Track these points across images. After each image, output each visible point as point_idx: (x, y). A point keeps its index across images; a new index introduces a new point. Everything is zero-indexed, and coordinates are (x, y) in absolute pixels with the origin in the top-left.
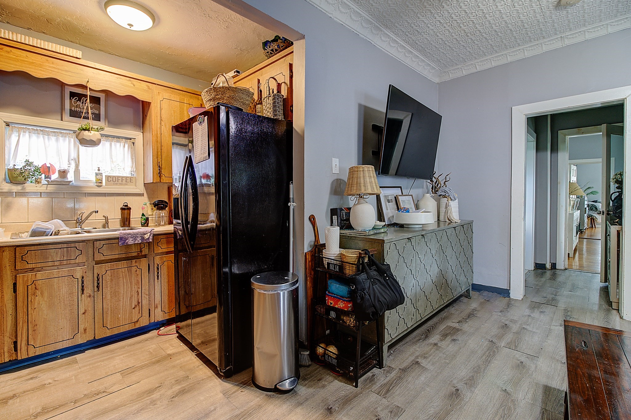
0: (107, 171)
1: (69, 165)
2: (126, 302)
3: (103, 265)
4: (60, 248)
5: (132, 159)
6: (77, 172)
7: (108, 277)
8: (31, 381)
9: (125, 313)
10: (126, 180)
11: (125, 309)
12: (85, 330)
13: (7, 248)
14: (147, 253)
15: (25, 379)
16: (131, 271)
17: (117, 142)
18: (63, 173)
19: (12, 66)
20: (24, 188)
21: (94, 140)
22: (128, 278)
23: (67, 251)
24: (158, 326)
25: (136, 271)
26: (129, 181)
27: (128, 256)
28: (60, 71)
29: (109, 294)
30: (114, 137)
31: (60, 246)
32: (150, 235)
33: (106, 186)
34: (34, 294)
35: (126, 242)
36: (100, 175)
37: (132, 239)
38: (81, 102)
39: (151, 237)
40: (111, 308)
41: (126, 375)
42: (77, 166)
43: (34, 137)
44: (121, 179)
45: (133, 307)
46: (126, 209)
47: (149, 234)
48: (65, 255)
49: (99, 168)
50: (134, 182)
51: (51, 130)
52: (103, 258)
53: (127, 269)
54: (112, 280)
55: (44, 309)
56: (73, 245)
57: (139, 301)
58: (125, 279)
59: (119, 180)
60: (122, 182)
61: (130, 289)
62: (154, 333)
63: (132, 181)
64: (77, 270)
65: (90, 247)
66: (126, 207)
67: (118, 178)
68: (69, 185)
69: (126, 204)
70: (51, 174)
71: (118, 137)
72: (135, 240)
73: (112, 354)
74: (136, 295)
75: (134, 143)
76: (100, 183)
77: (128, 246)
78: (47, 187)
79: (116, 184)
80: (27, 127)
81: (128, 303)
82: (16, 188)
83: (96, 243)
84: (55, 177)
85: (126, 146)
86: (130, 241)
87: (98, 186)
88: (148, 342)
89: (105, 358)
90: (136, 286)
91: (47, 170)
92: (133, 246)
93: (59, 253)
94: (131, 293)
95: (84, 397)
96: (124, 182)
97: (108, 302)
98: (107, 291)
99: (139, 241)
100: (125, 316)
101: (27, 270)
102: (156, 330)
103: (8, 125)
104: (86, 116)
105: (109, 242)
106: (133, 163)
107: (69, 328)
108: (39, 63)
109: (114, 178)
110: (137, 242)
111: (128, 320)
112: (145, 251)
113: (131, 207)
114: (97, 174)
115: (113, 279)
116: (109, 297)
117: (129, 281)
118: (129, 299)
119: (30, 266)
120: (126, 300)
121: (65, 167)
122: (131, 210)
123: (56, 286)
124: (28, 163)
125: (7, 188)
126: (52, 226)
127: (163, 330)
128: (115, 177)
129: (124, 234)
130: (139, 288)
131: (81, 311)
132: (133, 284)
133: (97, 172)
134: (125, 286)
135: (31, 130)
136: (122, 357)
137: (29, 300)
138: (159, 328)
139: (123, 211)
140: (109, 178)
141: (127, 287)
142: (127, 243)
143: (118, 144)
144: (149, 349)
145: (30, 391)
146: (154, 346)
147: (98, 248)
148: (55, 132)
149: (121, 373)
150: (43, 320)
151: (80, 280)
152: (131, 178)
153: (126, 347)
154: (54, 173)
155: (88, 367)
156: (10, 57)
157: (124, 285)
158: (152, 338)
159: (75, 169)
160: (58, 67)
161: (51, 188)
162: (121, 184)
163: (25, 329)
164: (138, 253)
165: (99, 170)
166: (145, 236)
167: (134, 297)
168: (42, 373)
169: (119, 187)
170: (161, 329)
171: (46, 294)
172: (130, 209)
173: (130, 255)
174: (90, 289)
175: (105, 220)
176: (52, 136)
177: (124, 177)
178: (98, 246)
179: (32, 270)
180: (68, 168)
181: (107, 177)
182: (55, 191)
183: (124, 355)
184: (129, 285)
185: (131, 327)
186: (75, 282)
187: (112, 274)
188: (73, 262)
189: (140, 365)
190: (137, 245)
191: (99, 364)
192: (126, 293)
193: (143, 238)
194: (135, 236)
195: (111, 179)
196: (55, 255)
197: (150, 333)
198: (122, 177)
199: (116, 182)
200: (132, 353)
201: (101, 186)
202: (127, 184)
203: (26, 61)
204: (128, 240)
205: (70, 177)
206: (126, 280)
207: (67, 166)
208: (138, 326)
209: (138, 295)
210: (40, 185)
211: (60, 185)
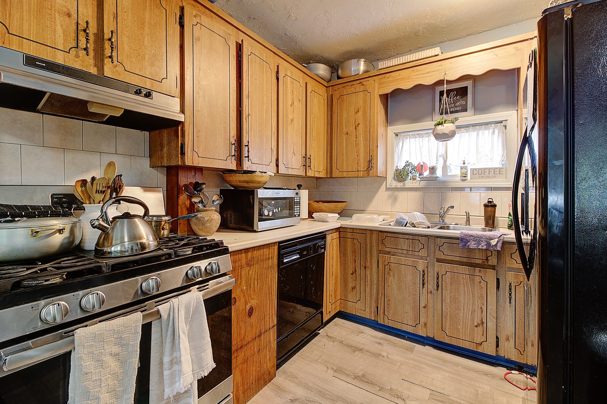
0: (474, 163)
1: (437, 162)
2: (466, 314)
3: (443, 265)
4: (407, 239)
5: (503, 146)
6: (445, 168)
7: (447, 278)
8: (377, 345)
9: (465, 327)
10: (494, 172)
11: (466, 322)
12: (425, 324)
13: (374, 232)
14: (495, 264)
15: (377, 341)
16: (473, 280)
17: (486, 129)
18: (433, 170)
19: (391, 87)
20: (404, 185)
21: (447, 133)
22: (470, 288)
23: (413, 242)
24: (513, 366)
25: (480, 282)
26: (498, 172)
27: (470, 261)
28: (423, 76)
29: (448, 298)
30: (481, 124)
31: (407, 237)
32: (498, 242)
33: (471, 180)
34: (389, 273)
35: (468, 244)
36: (465, 169)
37: (474, 242)
38: (449, 98)
39: (499, 245)
40: (450, 314)
41: (433, 399)
42: (445, 162)
43: (413, 140)
44: (487, 171)
45: (476, 324)
46: (490, 206)
47: (496, 240)
48: (411, 246)
49: (464, 161)
50: (505, 174)
51: (425, 132)
52: (443, 257)
53: (468, 277)
54: (452, 284)
55: (395, 289)
56: (417, 238)
57: (483, 321)
58: (466, 286)
59: (485, 173)
60: (489, 174)
61: (471, 301)
62: (501, 371)
63: (501, 173)
64: (420, 262)
65: (432, 242)
66: (490, 204)
67: (484, 170)
68: (437, 180)
69: (491, 200)
70: (424, 171)
71: (487, 124)
72: (479, 244)
73: (442, 365)
74: (480, 312)
75: (505, 126)
76: (464, 177)
77: (471, 250)
78: (420, 183)
79: (482, 177)
80: (409, 134)
81: (470, 317)
82: (400, 185)
83: (437, 240)
84: (426, 174)
85: (496, 131)
86: (472, 245)
87: (462, 180)
88: (485, 377)
89: (434, 364)
90: (479, 300)
91: (420, 168)
92: (477, 251)
93: (406, 243)
94: (473, 306)
95: (389, 390)
96: (492, 174)
97: (448, 306)
98: (447, 294)
99: (483, 246)
100: (466, 331)
101: (386, 252)
102: (508, 369)
103: (397, 135)
104: (453, 110)
105: (449, 241)
106: (504, 152)
107: (412, 315)
108: (407, 76)
109: (480, 171)
110: (480, 247)
111: (469, 336)
112: (493, 261)
113: (496, 204)
114: (462, 168)
115: (453, 282)
116: (448, 301)
117: (471, 291)
118: (470, 312)
119: (387, 249)
120: (467, 312)
121: (433, 164)
122: (496, 208)
123: (403, 272)
124: (408, 164)
125: (394, 185)
126: (406, 217)
127: (515, 375)
128: (481, 169)
129: (466, 235)
130: (483, 304)
131: (423, 305)
132: (476, 297)
133: (462, 165)
134: (466, 296)
135: (411, 135)
136: (447, 374)
137: (386, 277)
138: (511, 369)
139: (486, 208)
140: (475, 171)
141: (469, 298)
142: (469, 246)
143: (486, 132)
144: (480, 388)
145: (370, 353)
146: (488, 388)
147: (439, 246)
148: (427, 133)
149: (432, 392)
150: (394, 298)
151: (421, 272)
152: (500, 169)
153: (460, 367)
154: (426, 171)
155: (415, 363)
156: (389, 81)
157: (465, 294)
158: (493, 376)
159: (443, 165)
160: (421, 72)
161: (423, 184)
162: (488, 177)
163: (383, 300)
164: (484, 262)
165: (464, 163)
166: (492, 241)
167: (476, 312)
168: (387, 343)
169: (485, 180)
170: (513, 372)
171: (396, 277)
172: (495, 206)
173: (473, 261)
174: (431, 285)
175: (466, 216)
176: (426, 137)
177: (491, 168)
178: (438, 244)
179: (389, 253)
180: (436, 165)
181: (472, 170)
182: (426, 187)
183: (451, 375)
184: (471, 296)
185: (472, 347)
186: (417, 274)
187: (452, 277)
188: (416, 253)
189: (455, 399)
190: (482, 251)
191: (424, 366)
192: (467, 305)
193: (489, 244)
194: (478, 239)
195: (477, 172)
196: (404, 244)
197: (497, 368)
198: (489, 169)
199: (483, 175)
200: (459, 378)
201: (467, 180)
202: (495, 177)
203: (399, 79)
204: (469, 243)
205: (439, 173)
206: (467, 288)
207: (436, 162)
208: (480, 350)
209: (482, 312)
210: (415, 181)
211: (430, 180)
